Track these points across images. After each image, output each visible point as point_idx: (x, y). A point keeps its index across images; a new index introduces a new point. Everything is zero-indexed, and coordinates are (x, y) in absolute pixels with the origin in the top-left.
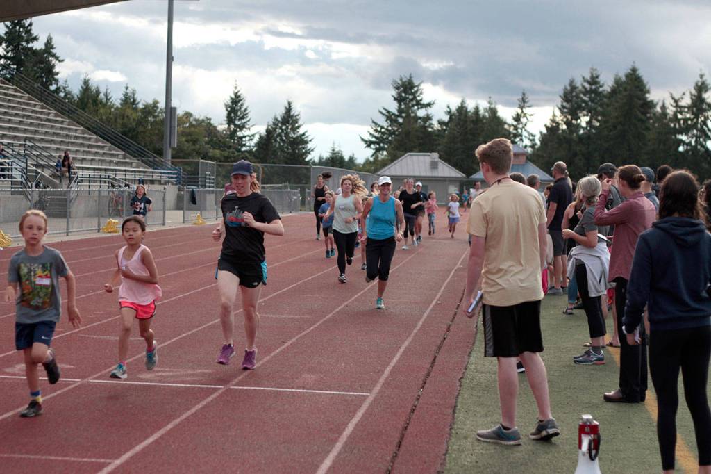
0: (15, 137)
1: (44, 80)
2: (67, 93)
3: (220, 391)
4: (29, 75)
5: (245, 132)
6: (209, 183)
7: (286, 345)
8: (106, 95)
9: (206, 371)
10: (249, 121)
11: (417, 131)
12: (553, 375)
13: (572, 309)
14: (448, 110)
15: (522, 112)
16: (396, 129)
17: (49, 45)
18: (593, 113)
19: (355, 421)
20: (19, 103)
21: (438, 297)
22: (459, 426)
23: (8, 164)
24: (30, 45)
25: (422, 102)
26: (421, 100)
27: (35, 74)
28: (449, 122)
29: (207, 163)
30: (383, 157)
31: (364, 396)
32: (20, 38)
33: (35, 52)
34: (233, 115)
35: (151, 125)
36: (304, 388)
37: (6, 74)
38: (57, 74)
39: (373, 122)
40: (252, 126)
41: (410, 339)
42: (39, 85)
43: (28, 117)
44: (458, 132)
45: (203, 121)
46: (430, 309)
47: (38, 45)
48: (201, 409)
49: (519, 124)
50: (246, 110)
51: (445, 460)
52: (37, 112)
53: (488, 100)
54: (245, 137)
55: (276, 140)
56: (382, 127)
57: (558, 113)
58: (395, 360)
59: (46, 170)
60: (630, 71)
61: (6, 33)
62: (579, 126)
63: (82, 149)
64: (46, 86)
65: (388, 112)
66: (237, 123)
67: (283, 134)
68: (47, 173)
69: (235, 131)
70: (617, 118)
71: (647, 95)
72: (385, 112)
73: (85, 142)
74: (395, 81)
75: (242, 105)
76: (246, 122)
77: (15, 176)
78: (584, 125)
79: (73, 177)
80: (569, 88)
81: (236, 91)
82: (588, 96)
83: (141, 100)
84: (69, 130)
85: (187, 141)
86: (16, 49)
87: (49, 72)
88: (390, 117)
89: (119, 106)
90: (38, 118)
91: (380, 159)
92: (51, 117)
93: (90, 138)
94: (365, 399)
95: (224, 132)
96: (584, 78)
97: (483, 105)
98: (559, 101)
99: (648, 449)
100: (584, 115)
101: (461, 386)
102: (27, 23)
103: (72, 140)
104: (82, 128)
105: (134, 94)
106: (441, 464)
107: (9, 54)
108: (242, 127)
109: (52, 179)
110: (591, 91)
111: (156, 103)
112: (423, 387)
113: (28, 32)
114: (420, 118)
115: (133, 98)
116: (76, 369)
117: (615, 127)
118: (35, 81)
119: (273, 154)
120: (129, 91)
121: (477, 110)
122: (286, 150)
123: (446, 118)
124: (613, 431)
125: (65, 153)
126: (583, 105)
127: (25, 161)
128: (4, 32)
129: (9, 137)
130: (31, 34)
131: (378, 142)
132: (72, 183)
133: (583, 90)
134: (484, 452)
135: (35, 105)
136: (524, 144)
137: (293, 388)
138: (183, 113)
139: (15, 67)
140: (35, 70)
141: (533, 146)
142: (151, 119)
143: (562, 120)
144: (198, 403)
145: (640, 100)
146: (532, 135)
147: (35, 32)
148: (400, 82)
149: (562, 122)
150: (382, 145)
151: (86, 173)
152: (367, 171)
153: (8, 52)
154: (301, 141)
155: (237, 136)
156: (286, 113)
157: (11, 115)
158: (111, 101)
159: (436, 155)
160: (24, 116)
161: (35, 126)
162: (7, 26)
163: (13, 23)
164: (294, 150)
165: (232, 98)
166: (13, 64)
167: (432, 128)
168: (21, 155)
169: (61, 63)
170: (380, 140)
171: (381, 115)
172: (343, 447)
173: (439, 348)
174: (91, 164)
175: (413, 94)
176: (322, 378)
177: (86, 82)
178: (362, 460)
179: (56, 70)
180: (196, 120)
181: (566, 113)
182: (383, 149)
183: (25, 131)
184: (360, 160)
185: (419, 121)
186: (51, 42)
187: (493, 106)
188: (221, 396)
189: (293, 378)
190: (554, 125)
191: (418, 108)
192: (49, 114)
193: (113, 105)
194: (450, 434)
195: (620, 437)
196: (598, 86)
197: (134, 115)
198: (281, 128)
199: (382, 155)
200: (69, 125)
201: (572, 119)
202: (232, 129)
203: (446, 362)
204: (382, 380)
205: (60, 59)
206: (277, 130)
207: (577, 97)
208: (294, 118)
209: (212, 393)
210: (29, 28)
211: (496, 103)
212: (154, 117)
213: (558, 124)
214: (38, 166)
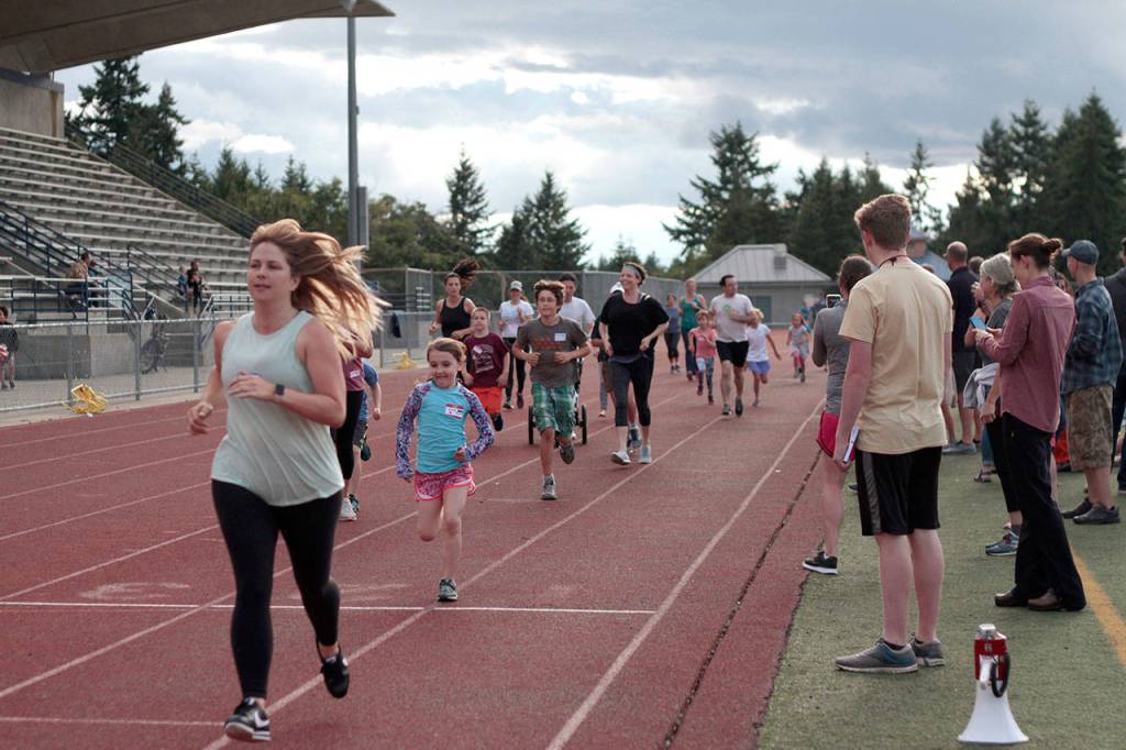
0: (112, 243)
1: (161, 153)
2: (198, 174)
3: (418, 615)
4: (136, 146)
5: (480, 224)
6: (423, 304)
7: (529, 542)
8: (259, 174)
9: (399, 586)
10: (486, 206)
11: (753, 211)
12: (952, 574)
13: (988, 473)
14: (801, 176)
15: (919, 174)
16: (718, 209)
17: (166, 98)
18: (1032, 172)
19: (628, 652)
20: (118, 189)
21: (776, 463)
22: (794, 655)
23: (102, 285)
24: (137, 100)
25: (759, 165)
26: (757, 162)
27: (145, 146)
28: (803, 195)
29: (418, 273)
30: (699, 254)
31: (645, 614)
32: (120, 90)
33: (145, 111)
34: (459, 197)
35: (331, 218)
36: (551, 606)
37: (99, 147)
38: (181, 143)
39: (683, 200)
40: (491, 214)
41: (726, 528)
42: (153, 162)
43: (133, 210)
44: (817, 210)
45: (413, 208)
46: (762, 481)
47: (149, 100)
48: (386, 642)
49: (913, 193)
50: (480, 189)
51: (767, 706)
52: (147, 203)
53: (864, 157)
54: (480, 231)
55: (529, 236)
56: (697, 208)
57: (975, 173)
58: (700, 560)
59: (163, 292)
60: (1088, 103)
61: (99, 82)
62: (1010, 193)
63: (220, 258)
64: (163, 163)
65: (705, 183)
66: (468, 209)
67: (541, 225)
68: (164, 298)
69: (464, 223)
70: (1070, 177)
71: (1118, 140)
72: (699, 183)
73: (224, 247)
74: (714, 135)
75: (473, 181)
76: (481, 208)
77: (114, 303)
78: (1017, 191)
79: (205, 303)
80: (991, 133)
81: (464, 160)
82: (1023, 144)
83: (314, 180)
84: (199, 228)
85: (389, 241)
86: (115, 106)
87: (168, 142)
88: (708, 191)
89: (281, 191)
90: (149, 213)
91: (695, 258)
92: (169, 210)
93: (232, 241)
94: (647, 620)
95: (448, 226)
96: (1014, 116)
97: (857, 166)
98: (977, 155)
99: (1094, 680)
100: (1018, 176)
101: (801, 595)
102: (130, 65)
103: (204, 245)
104: (218, 225)
105: (303, 171)
106: (760, 712)
107: (105, 116)
108: (475, 216)
109: (173, 306)
110: (1027, 137)
111: (337, 183)
112: (741, 599)
113: (133, 79)
114: (756, 190)
115: (302, 177)
116: (193, 590)
117: (1067, 192)
118: (146, 156)
119: (525, 257)
120: (295, 166)
121: (846, 174)
122: (546, 249)
123: (798, 190)
124: (1041, 655)
125: (192, 264)
126: (1015, 159)
127: (128, 278)
128: (95, 81)
129: (104, 244)
130: (138, 84)
131: (691, 232)
132: (204, 312)
133: (1014, 136)
134: (830, 693)
135: (143, 192)
136: (923, 225)
137: (534, 606)
138: (381, 197)
139: (114, 135)
140: (146, 139)
141: (938, 228)
142: (330, 208)
143: (983, 185)
144: (381, 633)
145: (1105, 146)
146: (936, 211)
147: (142, 79)
148: (722, 135)
149: (982, 188)
150: (697, 235)
151: (226, 295)
152: (676, 277)
153: (102, 113)
154: (570, 234)
155: (467, 231)
156: (544, 191)
157: (107, 209)
158: (267, 182)
159: (782, 248)
160: (126, 210)
161: (145, 224)
162: (99, 72)
163: (107, 65)
164: (558, 250)
165: (458, 172)
166: (111, 131)
167: (776, 205)
168: (123, 271)
169: (186, 126)
170: (694, 228)
171: (693, 188)
172: (606, 693)
173: (772, 540)
174: (235, 281)
175: (744, 153)
176: (580, 592)
177: (226, 155)
178: (635, 710)
179: (179, 137)
180: (402, 208)
181: (987, 173)
182: (699, 242)
183: (129, 232)
184: (665, 262)
185: (755, 195)
186: (169, 94)
187: (872, 167)
188: (419, 621)
189: (534, 592)
190: (971, 192)
191: (753, 175)
192: (166, 205)
193: (272, 189)
194: (778, 668)
195: (1051, 662)
196: (1038, 127)
197: (304, 204)
198: (537, 216)
199: (698, 251)
200: (198, 221)
201: (998, 183)
202: (459, 220)
203: (782, 560)
204: (676, 590)
205: (184, 119)
206: (531, 218)
207: (1005, 146)
208: (558, 199)
209: (404, 619)
210: (134, 73)
211: (877, 163)
212: (336, 205)
213: (976, 191)
214: (149, 286)
